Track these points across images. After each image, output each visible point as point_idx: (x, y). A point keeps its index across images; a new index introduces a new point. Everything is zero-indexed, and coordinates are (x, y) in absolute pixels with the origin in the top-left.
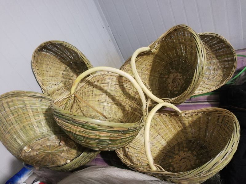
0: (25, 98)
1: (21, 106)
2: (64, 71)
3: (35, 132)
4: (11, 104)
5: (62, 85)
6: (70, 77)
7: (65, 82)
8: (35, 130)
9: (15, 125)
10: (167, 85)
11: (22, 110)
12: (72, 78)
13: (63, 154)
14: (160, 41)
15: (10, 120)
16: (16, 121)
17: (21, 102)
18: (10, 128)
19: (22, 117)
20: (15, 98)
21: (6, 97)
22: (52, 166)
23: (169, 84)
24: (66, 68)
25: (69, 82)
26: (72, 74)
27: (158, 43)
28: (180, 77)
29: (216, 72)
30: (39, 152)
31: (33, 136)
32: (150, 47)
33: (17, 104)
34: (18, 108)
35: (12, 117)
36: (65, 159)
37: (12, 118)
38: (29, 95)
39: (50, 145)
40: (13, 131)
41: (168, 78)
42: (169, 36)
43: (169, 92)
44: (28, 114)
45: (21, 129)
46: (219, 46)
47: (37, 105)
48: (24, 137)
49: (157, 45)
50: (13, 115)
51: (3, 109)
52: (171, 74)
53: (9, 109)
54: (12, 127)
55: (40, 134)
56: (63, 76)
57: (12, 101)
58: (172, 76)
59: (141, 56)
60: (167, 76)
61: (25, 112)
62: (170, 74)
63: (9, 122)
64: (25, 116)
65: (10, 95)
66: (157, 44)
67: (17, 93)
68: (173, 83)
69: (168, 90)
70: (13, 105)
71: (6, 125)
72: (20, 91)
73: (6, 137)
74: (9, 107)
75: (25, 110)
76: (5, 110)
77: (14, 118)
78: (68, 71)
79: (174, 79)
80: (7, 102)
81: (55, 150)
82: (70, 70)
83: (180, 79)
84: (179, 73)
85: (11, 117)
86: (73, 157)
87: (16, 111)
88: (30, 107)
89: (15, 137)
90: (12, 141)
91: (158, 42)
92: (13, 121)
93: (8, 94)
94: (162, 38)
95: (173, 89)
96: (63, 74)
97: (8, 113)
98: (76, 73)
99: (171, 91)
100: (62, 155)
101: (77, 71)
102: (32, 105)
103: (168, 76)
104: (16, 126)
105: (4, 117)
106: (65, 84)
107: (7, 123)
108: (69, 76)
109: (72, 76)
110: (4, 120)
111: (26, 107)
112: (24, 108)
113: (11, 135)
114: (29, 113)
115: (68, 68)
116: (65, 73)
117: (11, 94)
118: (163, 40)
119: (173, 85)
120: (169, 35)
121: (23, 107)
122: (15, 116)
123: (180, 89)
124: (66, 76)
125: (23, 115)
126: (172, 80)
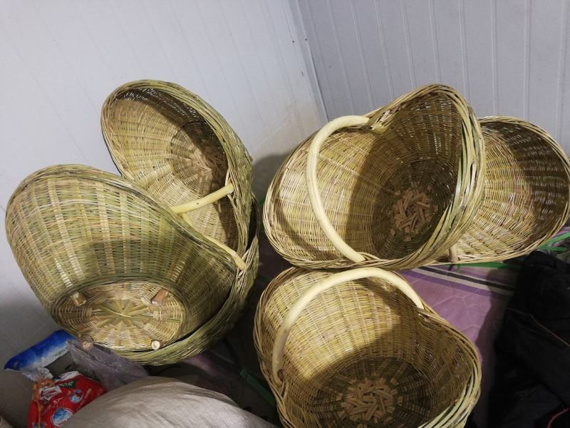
0: (99, 185)
1: (87, 201)
2: (174, 137)
3: (106, 265)
4: (65, 191)
5: (168, 167)
6: (187, 153)
7: (176, 163)
8: (105, 261)
9: (64, 241)
10: (394, 215)
11: (88, 211)
12: (192, 156)
13: (148, 325)
14: (396, 110)
15: (56, 227)
16: (69, 232)
17: (87, 193)
18: (52, 244)
19: (84, 225)
20: (76, 181)
21: (56, 173)
22: (117, 347)
23: (399, 213)
24: (179, 131)
25: (184, 162)
26: (191, 147)
27: (390, 113)
28: (426, 206)
29: (523, 211)
30: (99, 310)
31: (100, 273)
32: (370, 118)
33: (80, 196)
34: (79, 204)
35: (63, 221)
36: (150, 337)
37: (61, 224)
38: (109, 181)
39: (128, 301)
40: (56, 253)
41: (400, 197)
42: (419, 103)
43: (393, 233)
44: (98, 222)
45: (76, 252)
46: (538, 151)
47: (122, 208)
48: (78, 270)
49: (387, 116)
50: (65, 218)
51: (44, 200)
52: (407, 191)
53: (58, 202)
54: (59, 242)
55: (114, 272)
56: (172, 148)
57: (68, 186)
58: (409, 196)
59: (346, 133)
60: (397, 193)
61: (92, 216)
62: (405, 189)
63: (53, 231)
64: (90, 224)
65: (66, 171)
66: (387, 113)
67: (82, 172)
68: (406, 213)
69: (391, 228)
70: (70, 196)
71: (46, 236)
72: (90, 168)
73: (39, 262)
74: (60, 199)
75: (95, 212)
76: (49, 201)
77: (66, 223)
78: (182, 139)
79: (411, 206)
80: (57, 187)
81: (134, 313)
82: (187, 137)
83: (424, 210)
84: (427, 194)
85: (60, 221)
86: (168, 336)
87: (75, 211)
88: (104, 209)
89: (59, 266)
90: (49, 274)
91: (391, 110)
92: (63, 231)
93: (64, 169)
94: (402, 104)
95: (403, 229)
96: (172, 144)
97: (55, 211)
98: (201, 146)
99: (397, 231)
100: (145, 329)
101: (203, 141)
102: (111, 206)
103: (401, 192)
104: (67, 242)
105: (44, 218)
106: (174, 165)
107: (47, 233)
108: (186, 150)
109: (192, 152)
110: (43, 224)
111: (97, 206)
112: (92, 208)
113: (52, 260)
114: (102, 221)
115: (183, 133)
116: (176, 141)
117: (69, 169)
118: (402, 109)
119: (406, 218)
120: (418, 99)
121: (91, 205)
122: (70, 220)
123: (417, 233)
124: (178, 150)
125: (88, 223)
126: (406, 205)
